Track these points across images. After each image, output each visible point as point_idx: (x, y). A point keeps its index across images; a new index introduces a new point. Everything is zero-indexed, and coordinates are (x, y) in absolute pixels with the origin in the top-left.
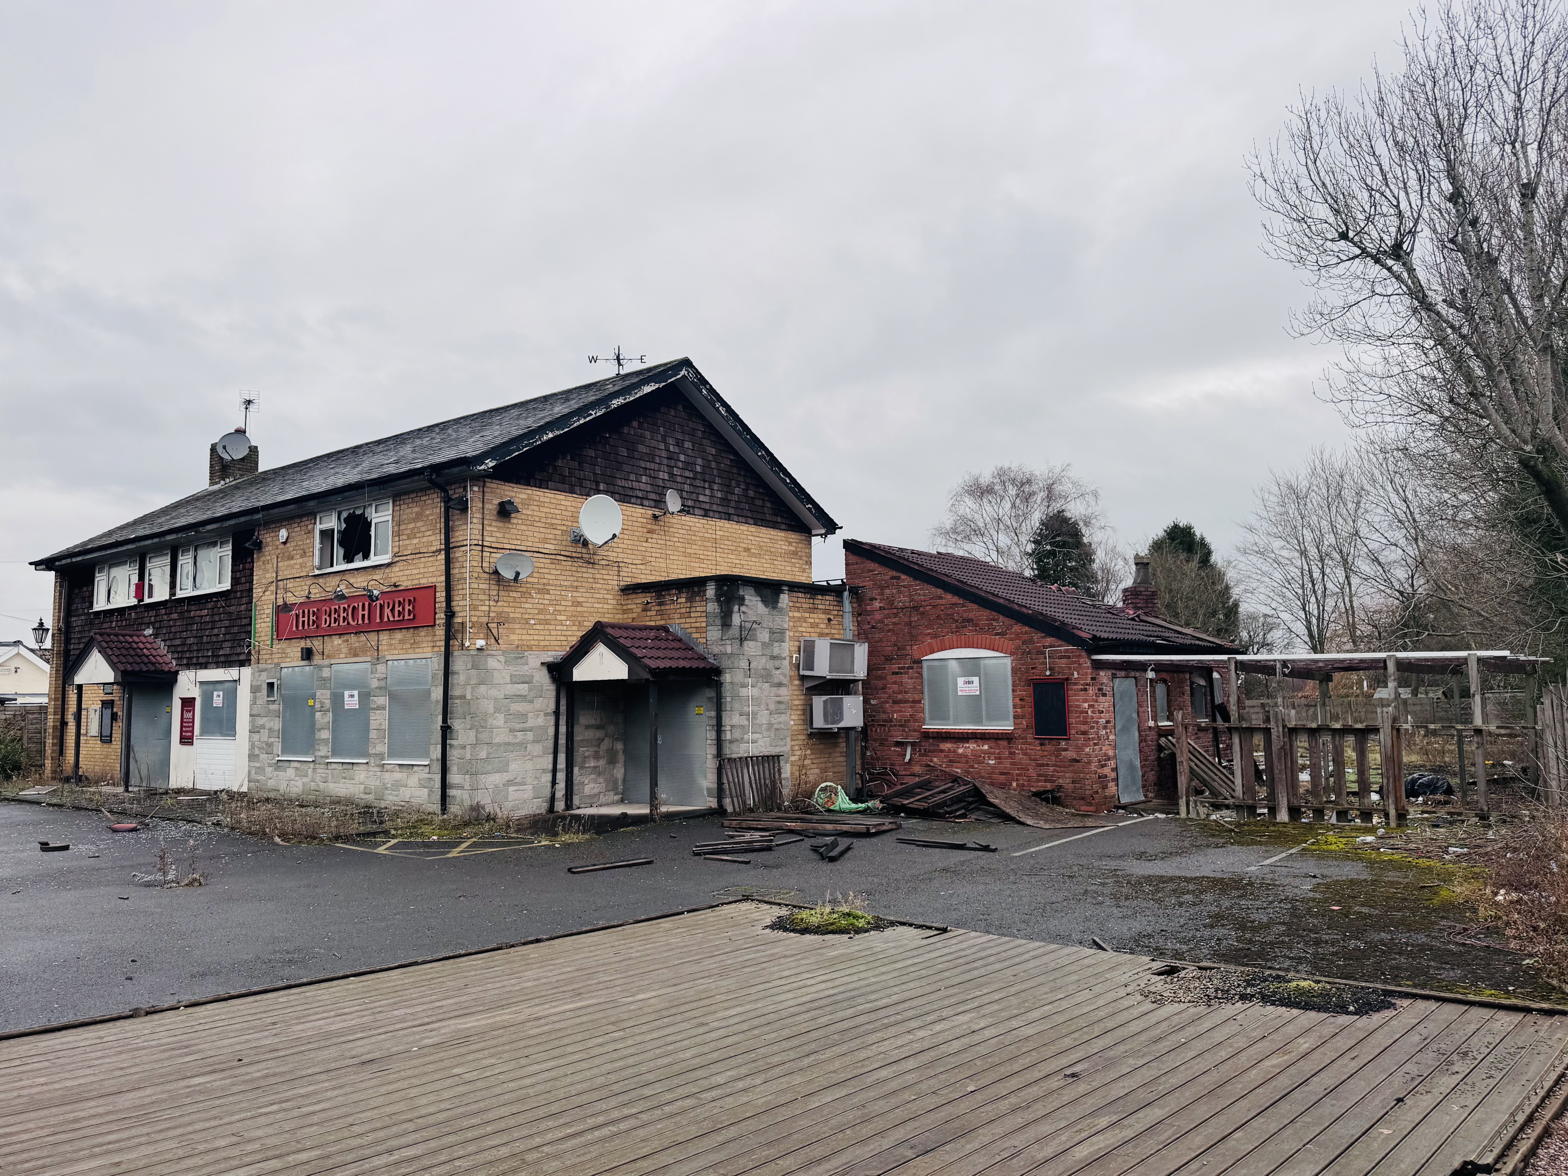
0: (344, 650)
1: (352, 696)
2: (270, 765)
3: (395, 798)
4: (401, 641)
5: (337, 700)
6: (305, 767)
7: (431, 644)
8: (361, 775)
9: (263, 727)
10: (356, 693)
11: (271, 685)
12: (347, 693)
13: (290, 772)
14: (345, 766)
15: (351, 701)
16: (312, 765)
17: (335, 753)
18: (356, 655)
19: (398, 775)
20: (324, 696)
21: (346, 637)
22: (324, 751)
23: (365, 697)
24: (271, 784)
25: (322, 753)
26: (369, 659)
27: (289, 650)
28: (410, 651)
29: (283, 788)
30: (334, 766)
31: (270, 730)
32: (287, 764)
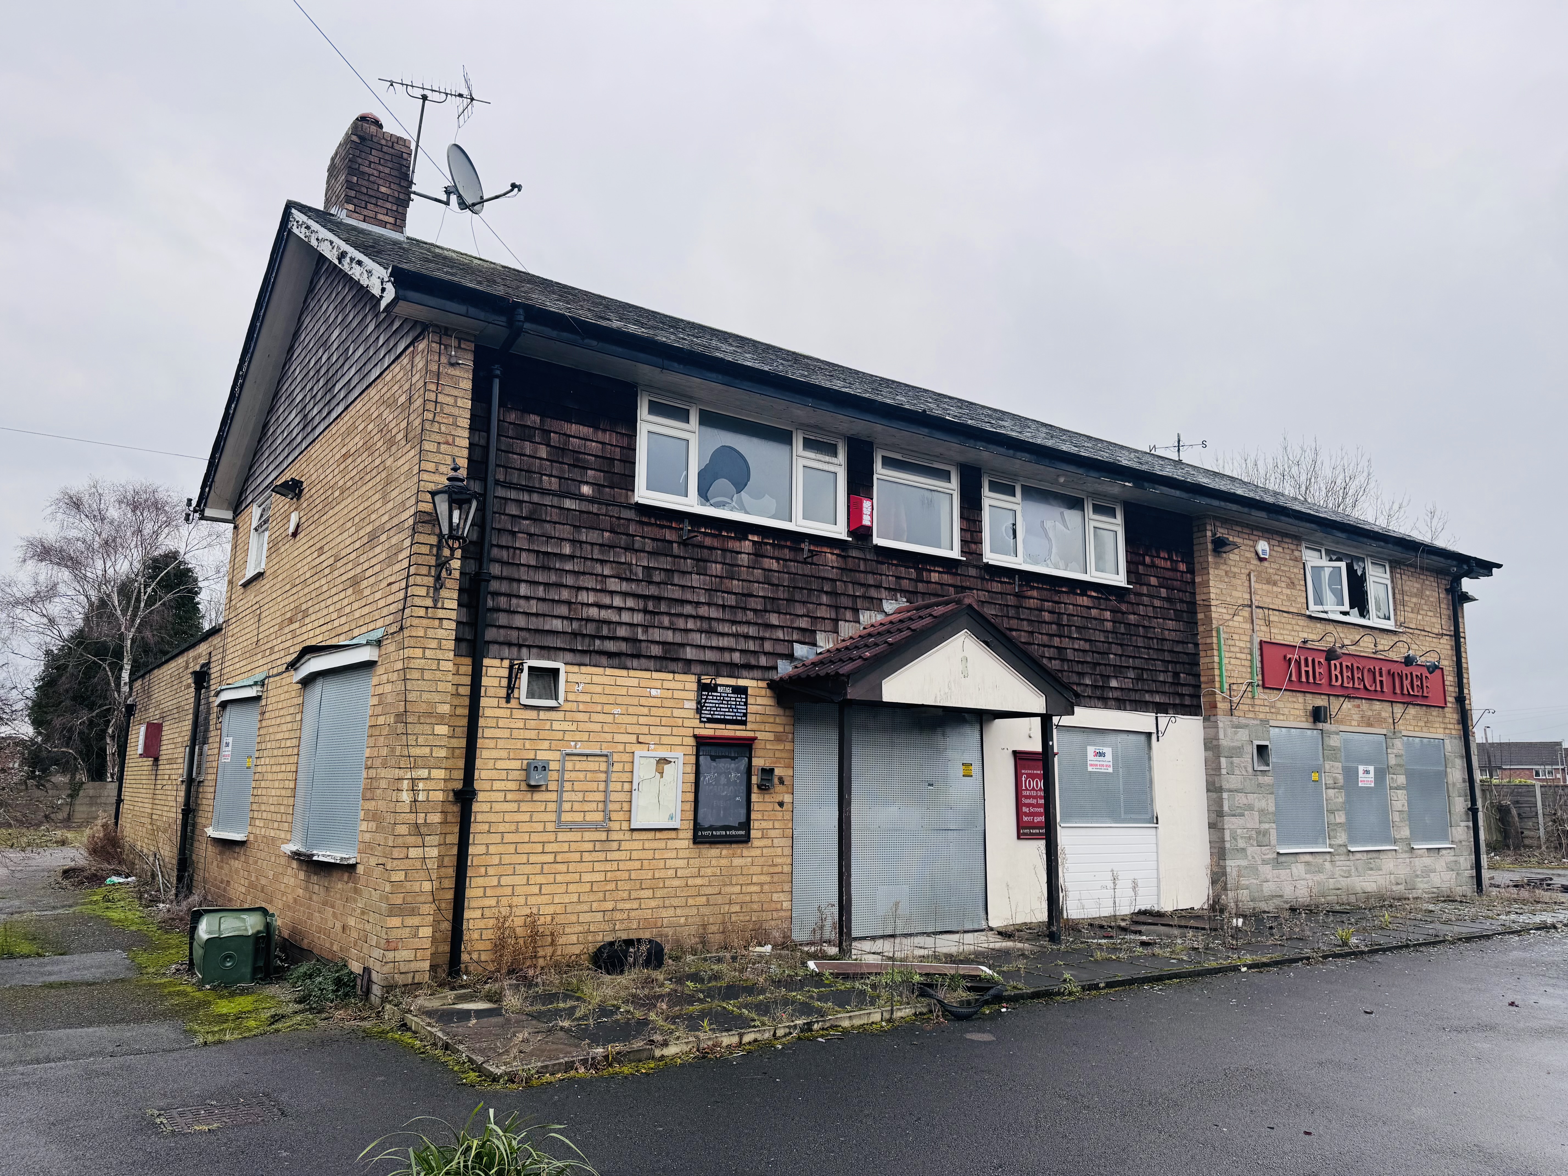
0: (1356, 717)
1: (1367, 772)
2: (1265, 862)
3: (1426, 886)
4: (1415, 717)
5: (1351, 774)
6: (1319, 860)
7: (1442, 726)
8: (1388, 863)
9: (1250, 808)
10: (1371, 769)
11: (1262, 750)
12: (1361, 768)
13: (1298, 869)
14: (1370, 855)
15: (1366, 777)
16: (1328, 857)
17: (1353, 840)
18: (1370, 725)
19: (1427, 861)
20: (1334, 770)
21: (1357, 702)
22: (1342, 838)
23: (1380, 775)
24: (1269, 888)
25: (1340, 841)
26: (1384, 731)
27: (1279, 704)
28: (1425, 729)
29: (1288, 892)
30: (1358, 856)
31: (1262, 811)
32: (1292, 858)
